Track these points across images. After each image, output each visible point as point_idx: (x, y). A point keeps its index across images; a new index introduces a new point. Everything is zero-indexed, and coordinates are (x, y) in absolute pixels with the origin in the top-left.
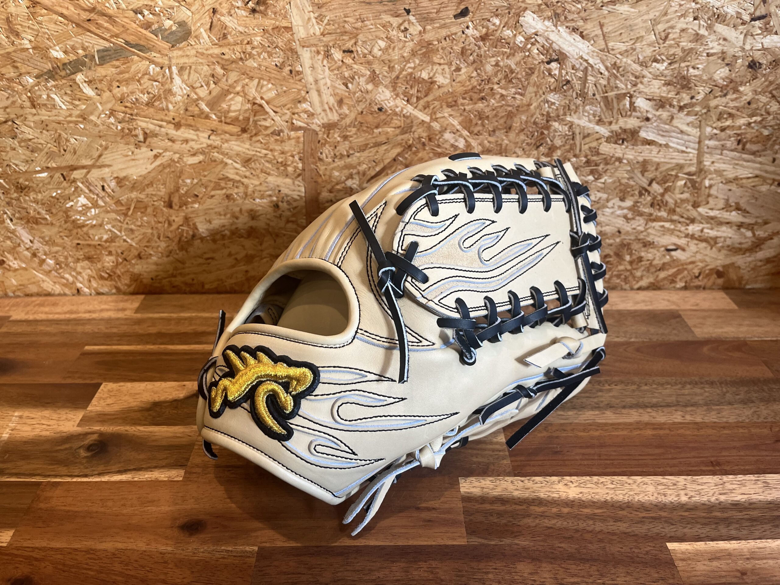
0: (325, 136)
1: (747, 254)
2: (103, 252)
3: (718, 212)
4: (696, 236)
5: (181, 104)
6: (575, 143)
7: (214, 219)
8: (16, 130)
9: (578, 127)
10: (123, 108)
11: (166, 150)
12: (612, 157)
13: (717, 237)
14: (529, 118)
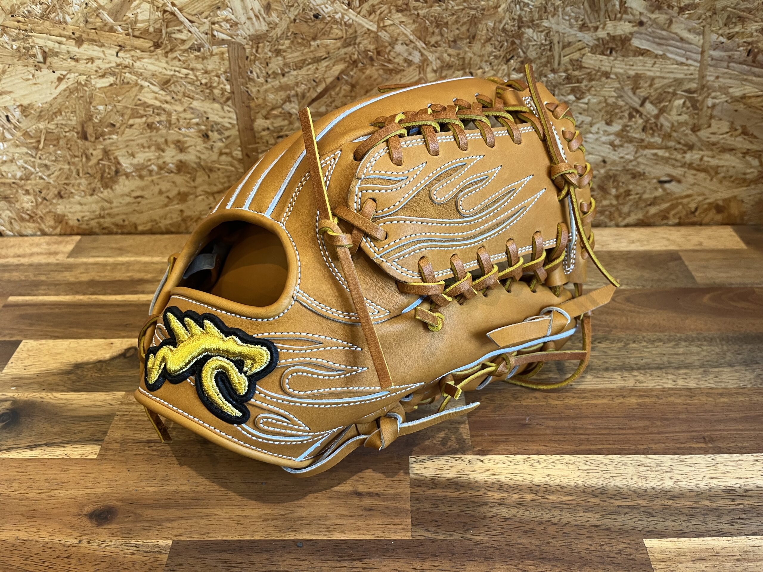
0: (254, 51)
1: (753, 187)
2: (20, 191)
3: (721, 137)
4: (694, 165)
5: (80, 15)
6: (553, 55)
7: (138, 153)
9: (557, 35)
10: (16, 23)
11: (70, 71)
12: (598, 71)
13: (718, 167)
14: (497, 24)
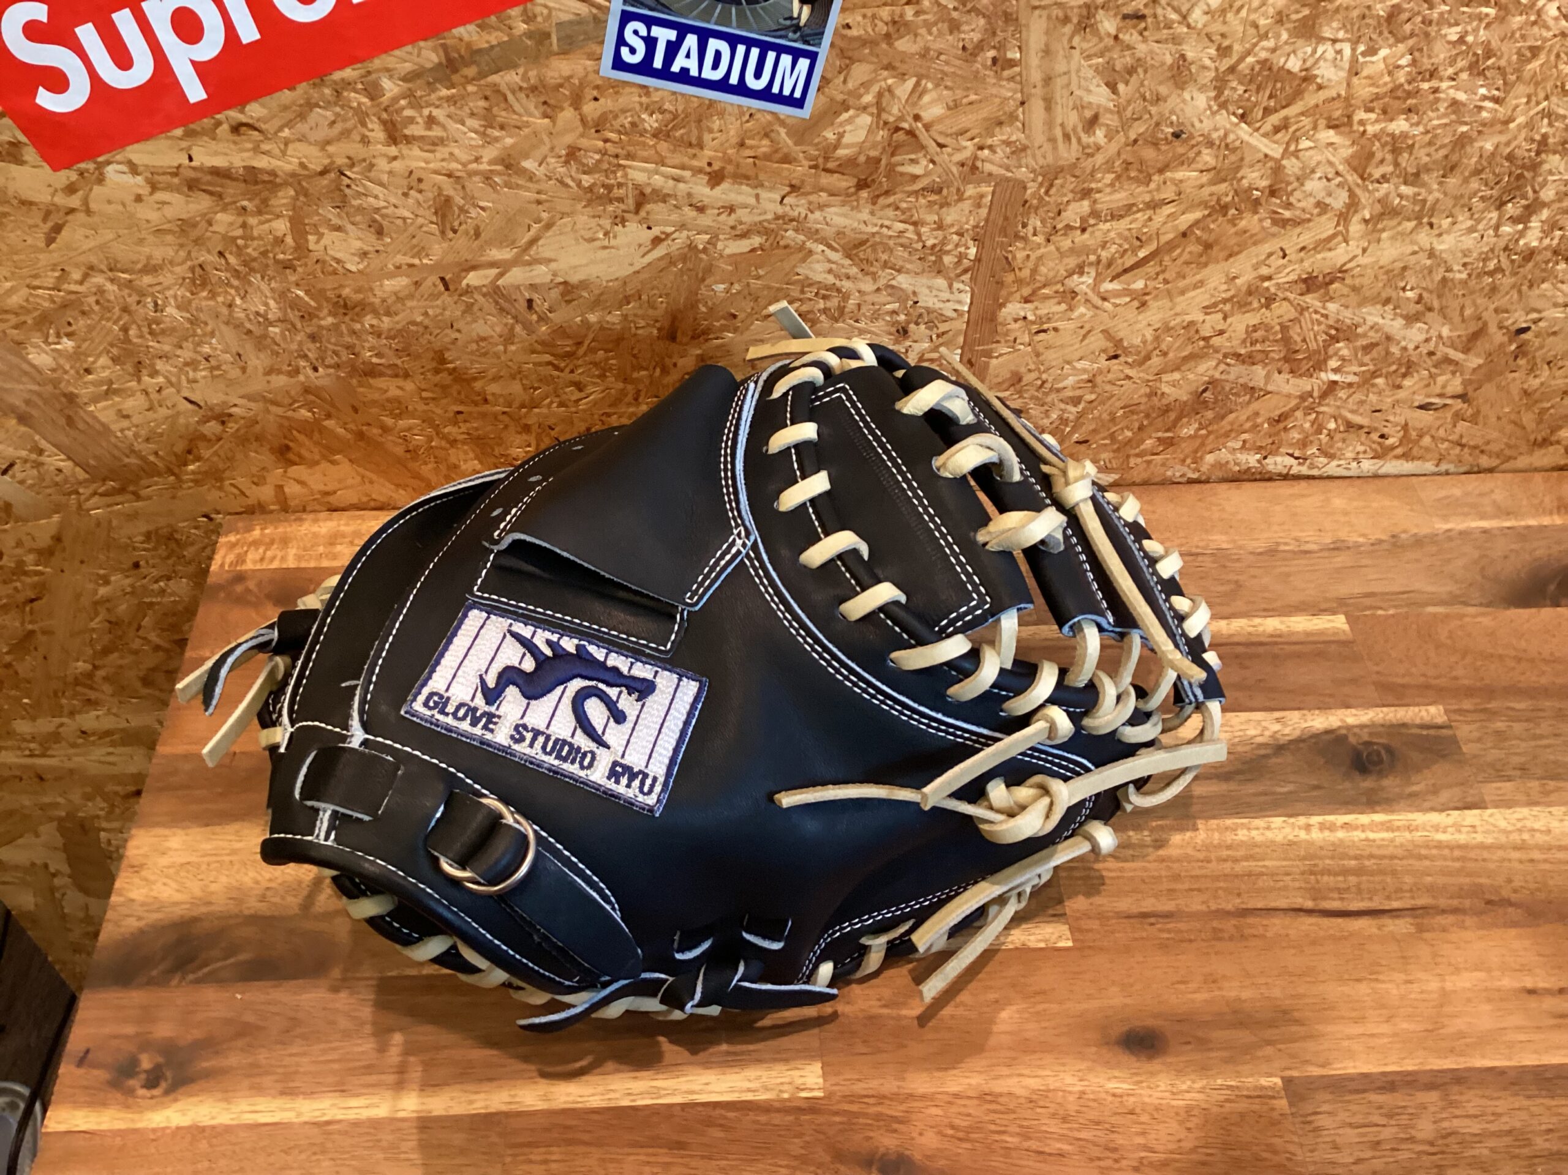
2: (511, 427)
8: (347, 191)
10: (600, 144)
11: (683, 226)
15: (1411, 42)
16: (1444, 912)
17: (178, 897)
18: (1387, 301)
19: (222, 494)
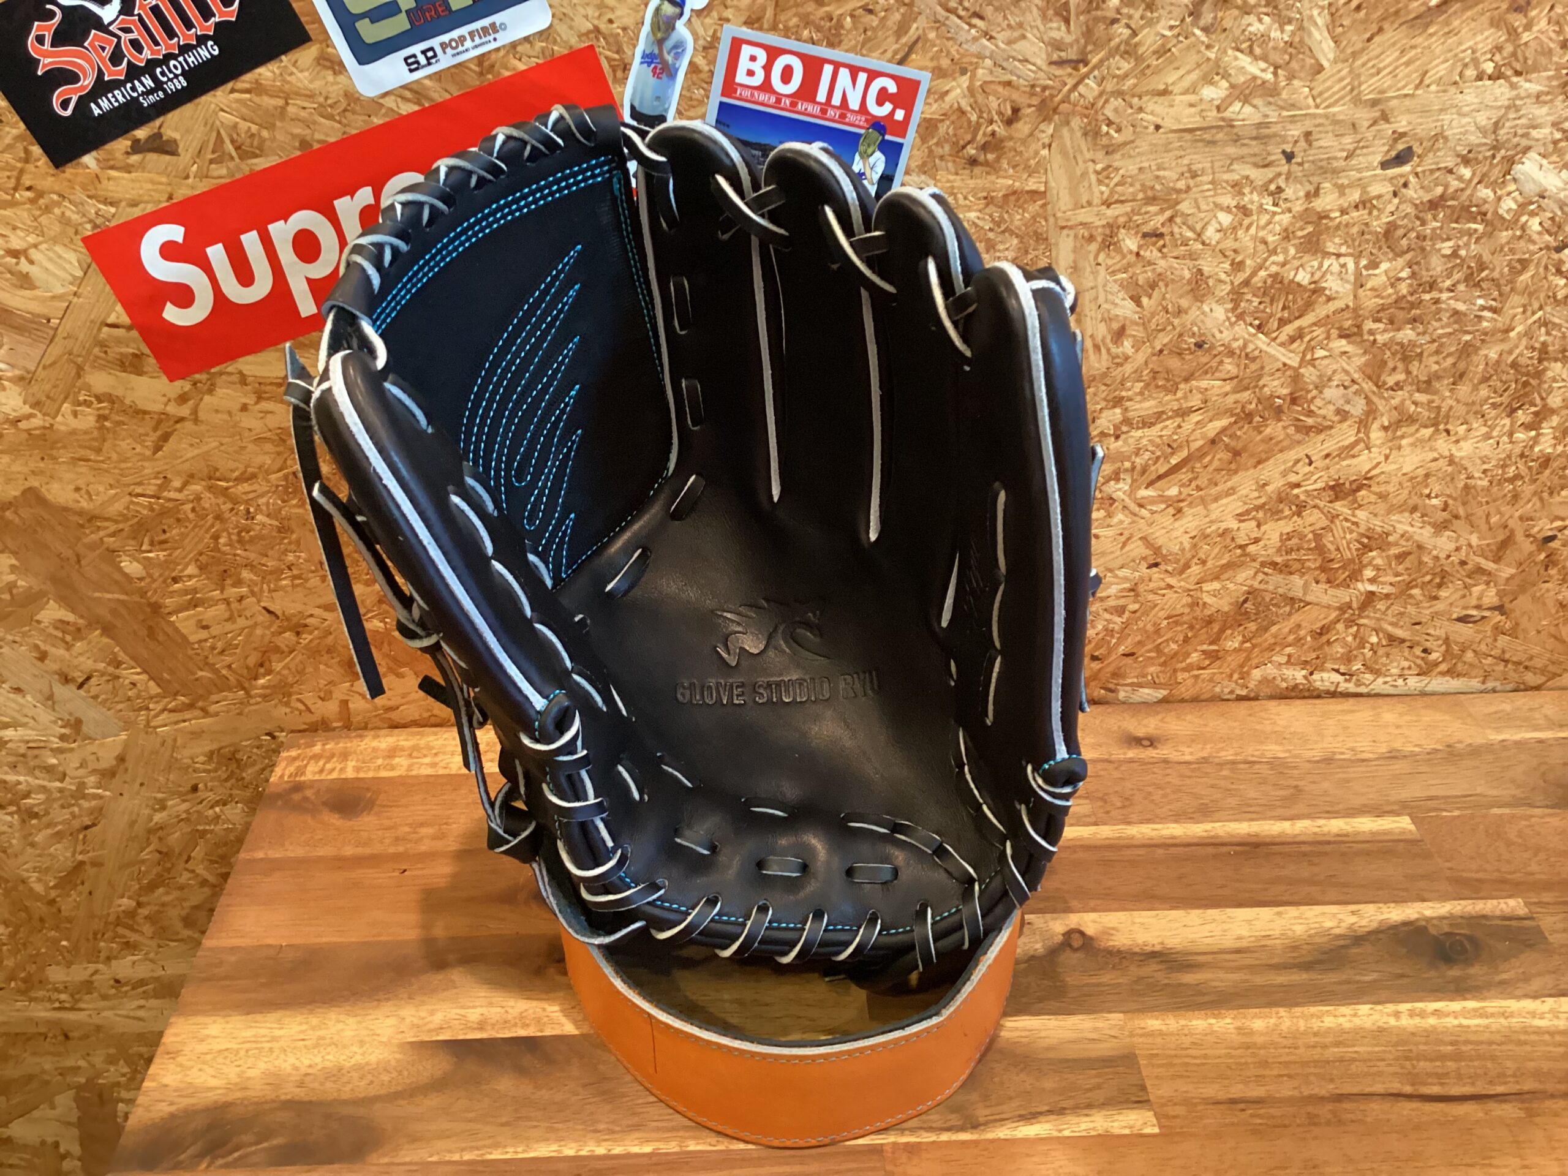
15: (1408, 256)
16: (1553, 1096)
17: (214, 1082)
18: (1414, 509)
19: (288, 710)
